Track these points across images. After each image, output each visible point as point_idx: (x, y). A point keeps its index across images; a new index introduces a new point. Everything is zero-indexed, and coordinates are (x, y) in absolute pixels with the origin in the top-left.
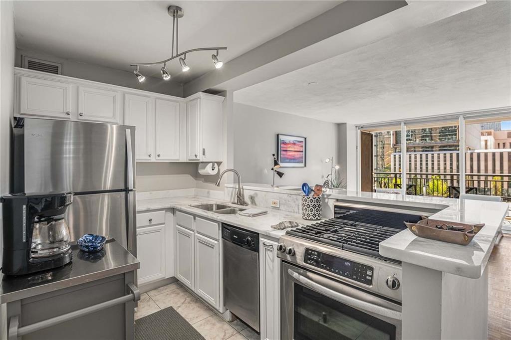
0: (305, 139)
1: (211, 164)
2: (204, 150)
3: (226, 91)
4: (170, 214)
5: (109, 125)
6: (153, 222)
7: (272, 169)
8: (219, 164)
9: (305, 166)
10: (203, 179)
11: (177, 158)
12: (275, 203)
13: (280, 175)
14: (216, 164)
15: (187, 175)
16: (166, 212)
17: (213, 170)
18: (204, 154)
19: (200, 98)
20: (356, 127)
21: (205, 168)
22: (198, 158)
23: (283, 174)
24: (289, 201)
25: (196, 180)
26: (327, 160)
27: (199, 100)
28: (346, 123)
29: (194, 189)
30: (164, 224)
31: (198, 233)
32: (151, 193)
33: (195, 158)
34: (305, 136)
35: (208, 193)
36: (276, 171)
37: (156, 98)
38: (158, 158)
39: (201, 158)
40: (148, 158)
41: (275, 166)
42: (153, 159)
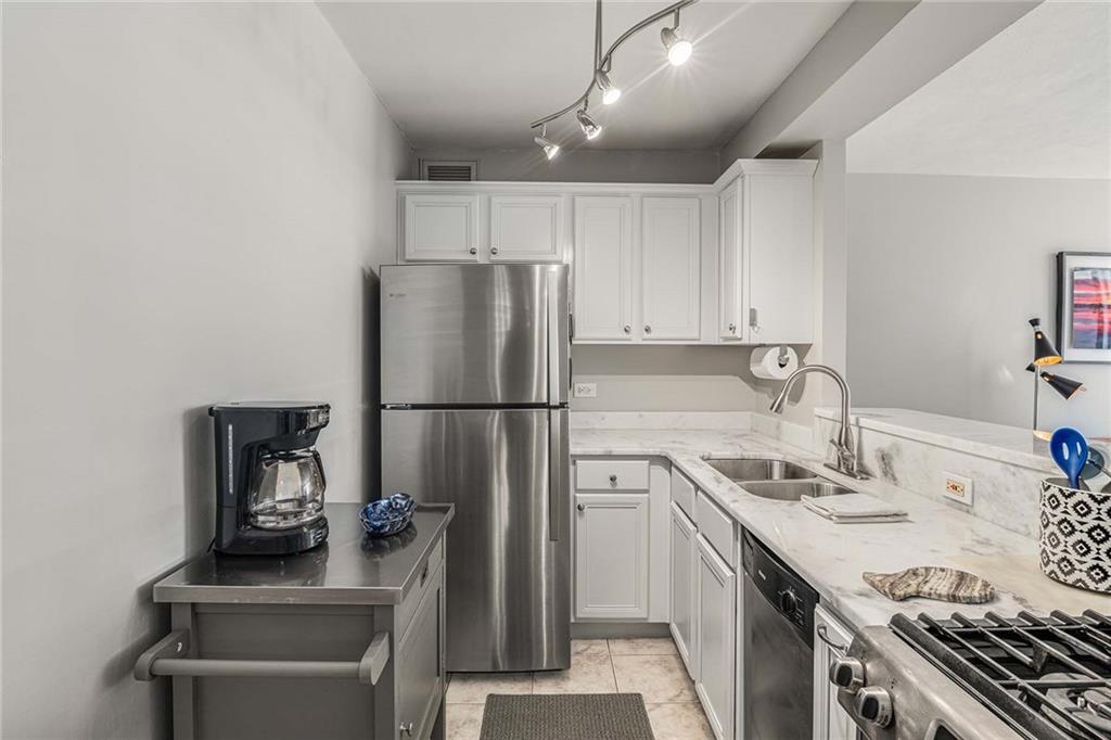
1: (774, 353)
2: (753, 312)
3: (821, 141)
4: (659, 471)
5: (537, 268)
6: (619, 485)
7: (1031, 368)
8: (802, 350)
10: (770, 390)
11: (696, 335)
12: (955, 488)
13: (1066, 388)
14: (789, 349)
15: (731, 377)
16: (650, 464)
17: (782, 366)
18: (753, 322)
19: (741, 176)
21: (761, 361)
22: (738, 334)
23: (1076, 386)
24: (1008, 490)
25: (755, 390)
27: (739, 181)
29: (749, 413)
30: (646, 491)
31: (703, 535)
32: (641, 416)
33: (730, 334)
35: (778, 427)
36: (1044, 375)
37: (643, 196)
38: (646, 335)
39: (747, 336)
40: (625, 335)
41: (1036, 359)
42: (636, 338)
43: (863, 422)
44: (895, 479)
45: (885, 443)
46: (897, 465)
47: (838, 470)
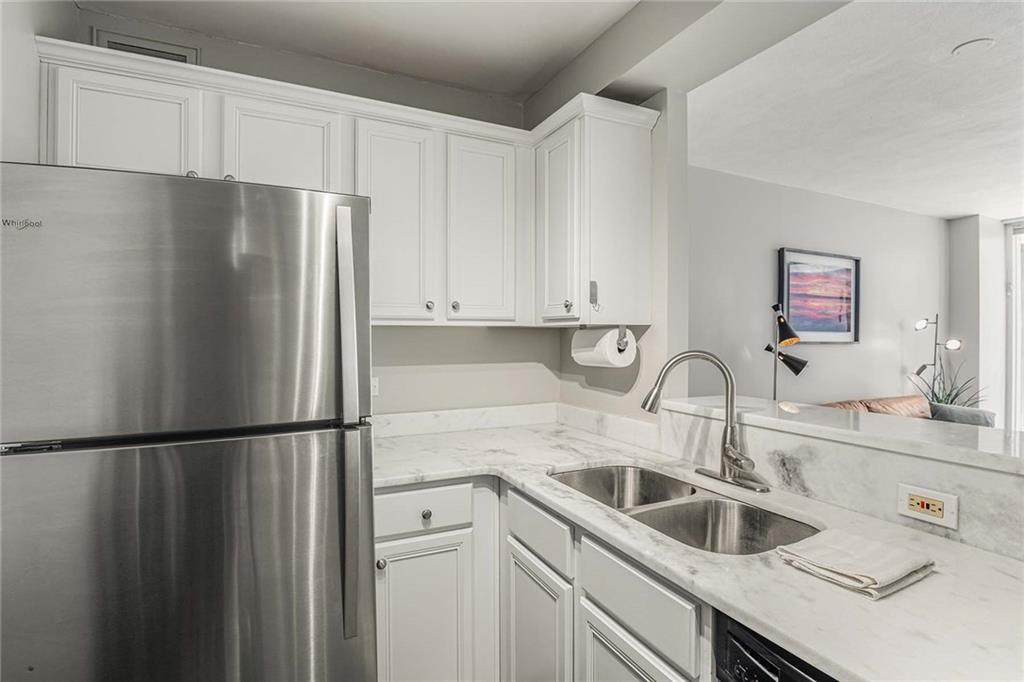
0: (857, 262)
1: (613, 334)
2: (593, 285)
3: (664, 90)
4: (487, 495)
6: (435, 523)
7: (769, 349)
8: (639, 331)
9: (856, 339)
10: (583, 378)
11: (511, 315)
12: (924, 506)
13: (796, 366)
14: (629, 332)
15: (535, 364)
16: (474, 487)
17: (620, 351)
18: (593, 299)
19: (578, 116)
20: (1006, 225)
21: (594, 346)
22: (574, 312)
23: (803, 364)
25: (560, 378)
26: (920, 324)
27: (577, 123)
28: (977, 215)
29: (554, 404)
30: (469, 525)
31: (589, 598)
32: (436, 416)
33: (563, 313)
34: (856, 255)
35: (601, 420)
36: (780, 354)
37: (448, 133)
38: (453, 314)
39: (585, 314)
40: (427, 314)
41: (782, 339)
42: (439, 318)
43: (747, 418)
44: (805, 490)
45: (788, 445)
46: (808, 472)
47: (721, 478)
